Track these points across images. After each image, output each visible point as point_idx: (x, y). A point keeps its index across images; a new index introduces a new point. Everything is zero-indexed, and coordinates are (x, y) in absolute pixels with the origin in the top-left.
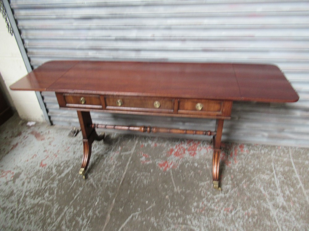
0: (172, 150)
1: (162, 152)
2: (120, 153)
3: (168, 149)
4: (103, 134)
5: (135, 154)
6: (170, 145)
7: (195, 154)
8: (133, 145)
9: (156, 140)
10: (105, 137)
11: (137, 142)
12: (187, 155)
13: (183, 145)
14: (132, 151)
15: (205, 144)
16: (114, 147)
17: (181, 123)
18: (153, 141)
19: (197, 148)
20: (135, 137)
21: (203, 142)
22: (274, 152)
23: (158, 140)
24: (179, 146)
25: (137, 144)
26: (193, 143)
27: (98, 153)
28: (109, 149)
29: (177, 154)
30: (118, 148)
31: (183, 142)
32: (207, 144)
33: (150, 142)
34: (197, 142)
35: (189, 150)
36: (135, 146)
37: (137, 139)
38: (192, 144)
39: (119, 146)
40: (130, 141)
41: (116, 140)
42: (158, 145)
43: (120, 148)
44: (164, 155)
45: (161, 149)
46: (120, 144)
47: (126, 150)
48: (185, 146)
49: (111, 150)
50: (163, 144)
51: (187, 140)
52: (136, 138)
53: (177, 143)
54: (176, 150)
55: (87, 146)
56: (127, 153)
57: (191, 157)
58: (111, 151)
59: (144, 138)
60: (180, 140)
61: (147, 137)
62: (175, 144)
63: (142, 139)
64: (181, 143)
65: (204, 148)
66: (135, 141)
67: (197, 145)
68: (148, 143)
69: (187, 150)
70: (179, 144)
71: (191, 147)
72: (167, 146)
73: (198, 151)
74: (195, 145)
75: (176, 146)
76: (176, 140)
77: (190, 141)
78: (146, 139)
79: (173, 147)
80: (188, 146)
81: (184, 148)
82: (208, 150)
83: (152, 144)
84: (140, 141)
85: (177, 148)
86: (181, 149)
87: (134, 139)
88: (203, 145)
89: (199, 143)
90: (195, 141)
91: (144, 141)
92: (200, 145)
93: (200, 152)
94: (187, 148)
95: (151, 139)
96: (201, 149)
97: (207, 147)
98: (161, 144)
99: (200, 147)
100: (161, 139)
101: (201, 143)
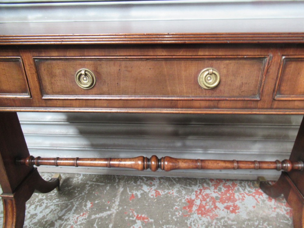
0: (191, 203)
1: (172, 208)
2: (89, 216)
3: (183, 201)
4: (57, 177)
5: (121, 214)
6: (184, 192)
7: (235, 208)
8: (115, 196)
9: (156, 182)
10: (61, 182)
11: (121, 189)
12: (221, 211)
13: (207, 191)
14: (114, 210)
15: (245, 187)
16: (77, 203)
18: (151, 185)
19: (236, 197)
20: (117, 181)
21: (241, 183)
23: (160, 184)
24: (200, 193)
25: (122, 193)
26: (224, 187)
27: (44, 217)
28: (67, 208)
29: (202, 211)
30: (86, 206)
31: (205, 185)
32: (249, 186)
33: (145, 188)
34: (229, 184)
35: (222, 201)
36: (119, 200)
37: (122, 183)
39: (86, 202)
40: (108, 188)
41: (82, 187)
42: (162, 193)
43: (89, 205)
44: (179, 214)
45: (169, 202)
46: (89, 196)
47: (102, 209)
48: (212, 192)
49: (70, 210)
50: (171, 192)
51: (212, 180)
52: (119, 182)
53: (196, 188)
54: (198, 202)
55: (13, 210)
56: (104, 214)
57: (232, 216)
58: (72, 213)
59: (134, 182)
60: (200, 181)
61: (140, 180)
62: (193, 191)
63: (131, 184)
64: (203, 187)
65: (247, 194)
66: (118, 188)
67: (232, 190)
68: (143, 191)
69: (219, 202)
70: (201, 190)
71: (223, 195)
72: (180, 195)
73: (240, 202)
74: (229, 190)
75: (194, 193)
76: (193, 181)
77: (217, 182)
78: (138, 183)
79: (190, 196)
80: (217, 192)
81: (212, 198)
82: (256, 199)
83: (149, 192)
84: (128, 189)
85: (199, 198)
86: (206, 199)
87: (116, 185)
88: (244, 190)
89: (234, 185)
90: (227, 182)
91: (135, 187)
92: (238, 189)
93: (243, 202)
94: (217, 197)
95: (147, 182)
96: (242, 197)
97: (252, 192)
98: (167, 191)
99: (241, 194)
100: (164, 181)
101: (238, 184)
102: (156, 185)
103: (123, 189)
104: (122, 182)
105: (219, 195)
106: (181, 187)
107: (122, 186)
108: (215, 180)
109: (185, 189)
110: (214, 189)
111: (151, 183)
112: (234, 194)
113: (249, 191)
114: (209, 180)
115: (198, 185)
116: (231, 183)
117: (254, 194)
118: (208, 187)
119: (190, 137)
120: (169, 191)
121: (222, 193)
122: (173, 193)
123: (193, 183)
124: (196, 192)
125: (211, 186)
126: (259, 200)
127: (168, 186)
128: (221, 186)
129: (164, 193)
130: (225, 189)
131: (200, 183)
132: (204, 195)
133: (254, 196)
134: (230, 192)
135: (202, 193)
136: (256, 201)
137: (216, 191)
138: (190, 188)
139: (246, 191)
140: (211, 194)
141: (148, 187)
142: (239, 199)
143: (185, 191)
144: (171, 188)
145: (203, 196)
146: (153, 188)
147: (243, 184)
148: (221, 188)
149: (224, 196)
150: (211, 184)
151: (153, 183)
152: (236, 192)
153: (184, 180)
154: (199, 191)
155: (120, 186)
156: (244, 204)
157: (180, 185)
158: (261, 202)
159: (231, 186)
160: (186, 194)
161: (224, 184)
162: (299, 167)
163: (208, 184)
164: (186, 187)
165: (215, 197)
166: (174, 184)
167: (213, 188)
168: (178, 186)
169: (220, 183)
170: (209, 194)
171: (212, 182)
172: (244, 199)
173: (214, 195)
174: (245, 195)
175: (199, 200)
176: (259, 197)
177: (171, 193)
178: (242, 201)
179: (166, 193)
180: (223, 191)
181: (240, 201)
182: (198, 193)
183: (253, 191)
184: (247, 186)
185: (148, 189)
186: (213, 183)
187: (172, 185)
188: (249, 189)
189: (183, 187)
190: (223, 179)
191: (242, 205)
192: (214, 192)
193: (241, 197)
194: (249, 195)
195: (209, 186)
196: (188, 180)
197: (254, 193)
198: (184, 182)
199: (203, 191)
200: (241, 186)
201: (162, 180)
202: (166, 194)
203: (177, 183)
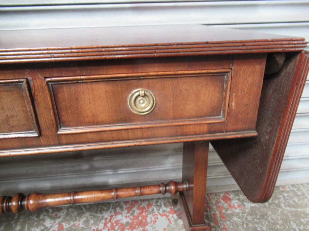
6: (92, 222)
9: (62, 214)
13: (119, 217)
15: (161, 206)
17: (110, 172)
18: (55, 218)
19: (149, 220)
21: (157, 202)
22: (282, 200)
26: (138, 209)
31: (118, 210)
32: (165, 205)
33: (48, 223)
34: (144, 204)
35: (132, 227)
38: (137, 212)
42: (66, 226)
50: (77, 223)
53: (106, 215)
59: (37, 217)
60: (113, 205)
61: (44, 212)
62: (102, 218)
63: (32, 219)
64: (115, 212)
65: (160, 214)
66: (15, 227)
67: (146, 211)
68: (45, 226)
69: (128, 229)
70: (111, 216)
71: (135, 219)
72: (86, 226)
73: (151, 226)
74: (142, 213)
75: (104, 221)
76: (105, 206)
77: (132, 204)
78: (42, 217)
79: (98, 225)
80: (129, 217)
81: (122, 224)
82: (169, 220)
83: (51, 227)
84: (27, 226)
85: (107, 227)
86: (115, 227)
87: (13, 223)
88: (158, 210)
89: (149, 205)
90: (142, 203)
91: (36, 223)
92: (153, 210)
93: (154, 226)
94: (127, 223)
95: (52, 215)
96: (155, 219)
97: (166, 211)
98: (72, 223)
99: (154, 216)
100: (73, 210)
101: (154, 204)
102: (62, 217)
103: (20, 227)
104: (23, 218)
105: (131, 219)
106: (90, 215)
107: (21, 223)
108: (130, 202)
109: (94, 217)
110: (126, 214)
111: (56, 215)
112: (147, 216)
113: (164, 211)
114: (124, 202)
115: (111, 210)
116: (147, 203)
117: (168, 214)
118: (120, 211)
119: (96, 158)
120: (75, 223)
121: (134, 216)
122: (79, 224)
123: (105, 208)
124: (106, 219)
125: (124, 209)
126: (172, 219)
127: (75, 217)
128: (135, 209)
129: (68, 226)
130: (139, 212)
131: (113, 208)
132: (113, 222)
133: (167, 216)
134: (144, 214)
135: (112, 221)
136: (168, 222)
137: (128, 215)
138: (101, 216)
139: (161, 211)
140: (122, 220)
141: (52, 221)
142: (151, 222)
143: (93, 220)
144: (78, 218)
145: (112, 224)
146: (58, 221)
147: (159, 204)
148: (134, 211)
149: (135, 221)
150: (125, 207)
151: (59, 214)
152: (149, 214)
153: (95, 206)
154: (109, 218)
155: (18, 223)
156: (155, 228)
157: (90, 213)
158: (173, 223)
159: (146, 206)
160: (95, 224)
161: (139, 205)
162: (183, 189)
163: (121, 208)
164: (95, 214)
165: (125, 223)
166: (83, 213)
167: (126, 211)
168: (87, 214)
169: (135, 204)
170: (119, 220)
171: (126, 205)
172: (156, 221)
173: (125, 220)
174: (159, 216)
175: (107, 229)
176: (172, 217)
177: (77, 225)
178: (154, 224)
179: (70, 225)
180: (136, 214)
181: (152, 224)
182: (108, 220)
183: (168, 209)
184: (163, 205)
185: (51, 223)
186: (128, 206)
187: (80, 215)
188: (164, 208)
189: (93, 215)
190: (139, 200)
191: (153, 229)
192: (126, 217)
193: (153, 219)
194: (162, 216)
195: (122, 210)
196: (100, 206)
197: (169, 212)
198: (96, 208)
199: (114, 217)
200: (157, 206)
201: (70, 210)
202: (70, 227)
203: (87, 211)
